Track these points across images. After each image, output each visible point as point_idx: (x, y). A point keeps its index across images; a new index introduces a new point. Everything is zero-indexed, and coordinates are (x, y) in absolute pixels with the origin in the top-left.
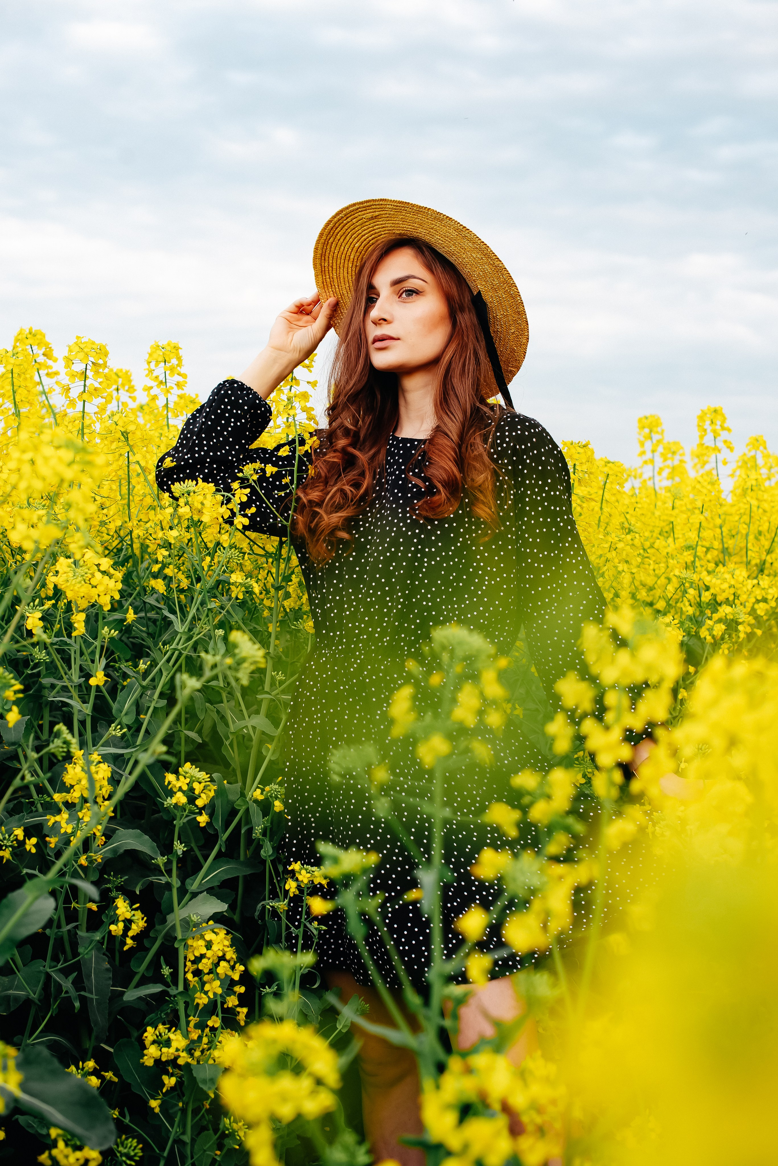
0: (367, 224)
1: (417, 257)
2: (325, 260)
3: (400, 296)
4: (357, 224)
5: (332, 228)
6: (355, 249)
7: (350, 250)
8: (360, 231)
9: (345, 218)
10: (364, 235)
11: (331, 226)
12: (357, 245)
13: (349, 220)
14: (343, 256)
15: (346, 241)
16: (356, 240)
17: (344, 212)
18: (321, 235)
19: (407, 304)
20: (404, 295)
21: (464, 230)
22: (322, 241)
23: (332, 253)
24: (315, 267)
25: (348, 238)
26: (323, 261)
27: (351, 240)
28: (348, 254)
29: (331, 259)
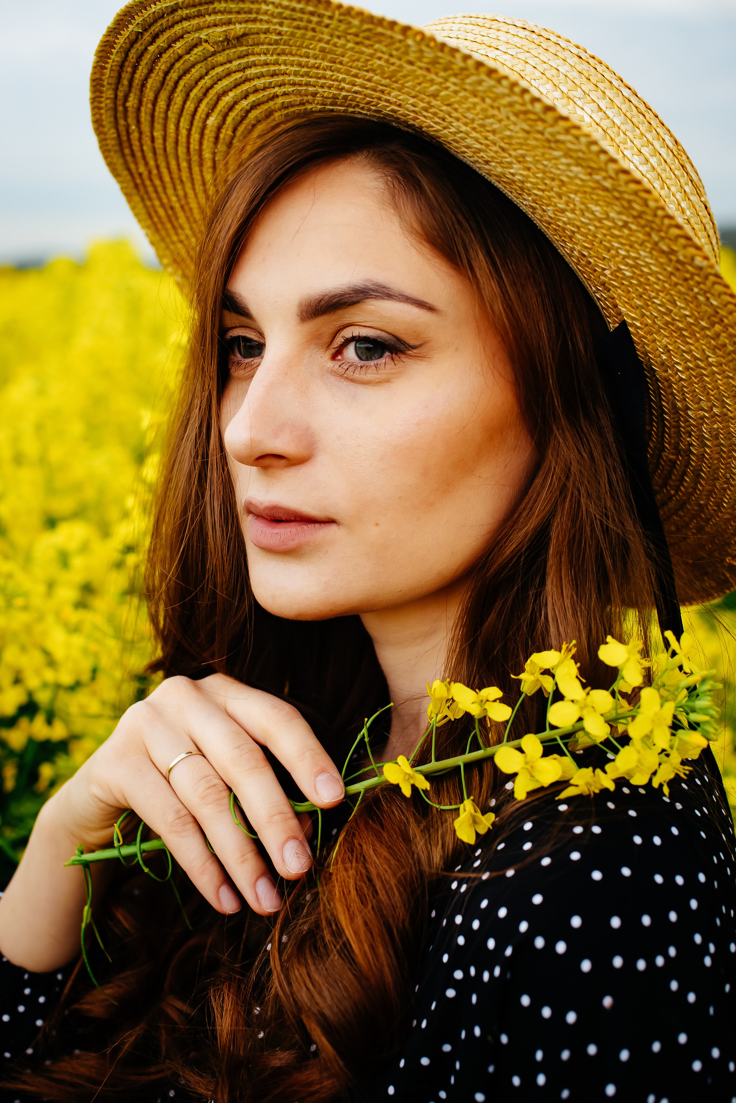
0: (220, 58)
1: (396, 207)
2: (133, 155)
3: (339, 351)
4: (192, 57)
5: (122, 66)
6: (209, 134)
7: (195, 136)
8: (207, 81)
9: (147, 37)
10: (225, 93)
11: (115, 58)
12: (212, 121)
13: (161, 42)
14: (182, 150)
15: (175, 108)
16: (203, 107)
17: (139, 19)
18: (97, 84)
19: (361, 389)
20: (350, 352)
21: (549, 117)
22: (106, 102)
23: (146, 140)
24: (116, 174)
25: (178, 98)
26: (129, 159)
27: (190, 106)
28: (194, 145)
29: (149, 155)
